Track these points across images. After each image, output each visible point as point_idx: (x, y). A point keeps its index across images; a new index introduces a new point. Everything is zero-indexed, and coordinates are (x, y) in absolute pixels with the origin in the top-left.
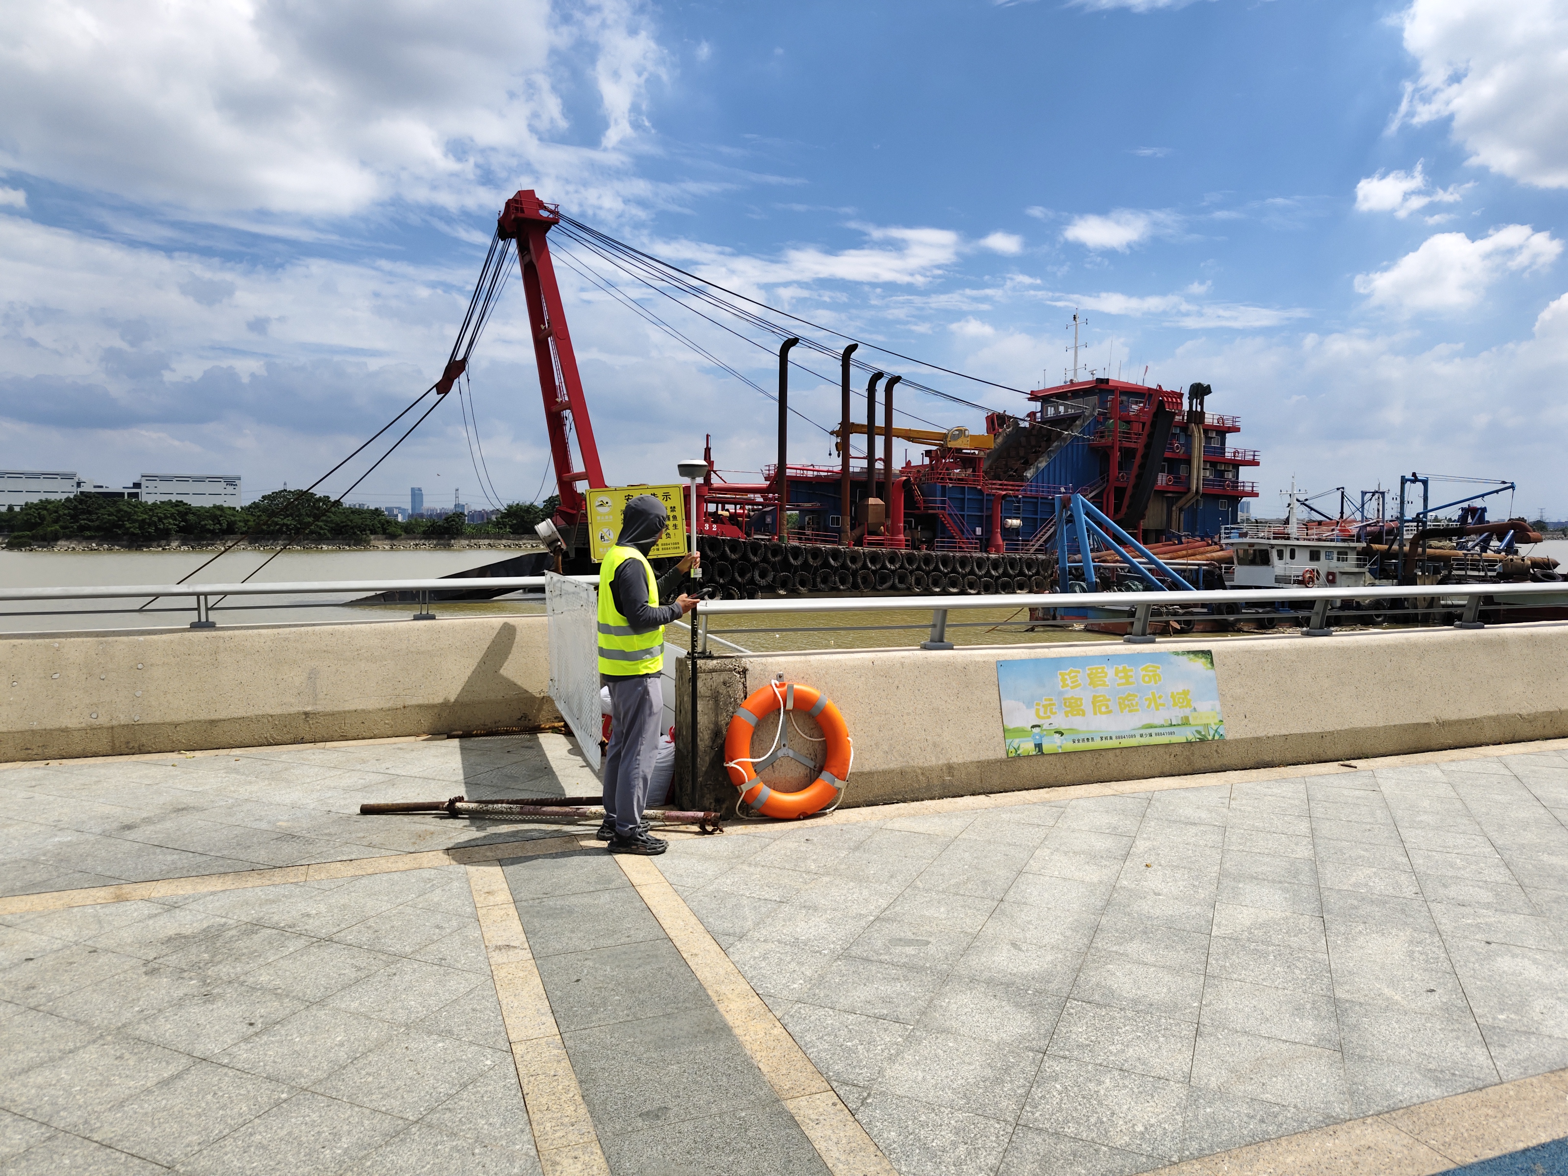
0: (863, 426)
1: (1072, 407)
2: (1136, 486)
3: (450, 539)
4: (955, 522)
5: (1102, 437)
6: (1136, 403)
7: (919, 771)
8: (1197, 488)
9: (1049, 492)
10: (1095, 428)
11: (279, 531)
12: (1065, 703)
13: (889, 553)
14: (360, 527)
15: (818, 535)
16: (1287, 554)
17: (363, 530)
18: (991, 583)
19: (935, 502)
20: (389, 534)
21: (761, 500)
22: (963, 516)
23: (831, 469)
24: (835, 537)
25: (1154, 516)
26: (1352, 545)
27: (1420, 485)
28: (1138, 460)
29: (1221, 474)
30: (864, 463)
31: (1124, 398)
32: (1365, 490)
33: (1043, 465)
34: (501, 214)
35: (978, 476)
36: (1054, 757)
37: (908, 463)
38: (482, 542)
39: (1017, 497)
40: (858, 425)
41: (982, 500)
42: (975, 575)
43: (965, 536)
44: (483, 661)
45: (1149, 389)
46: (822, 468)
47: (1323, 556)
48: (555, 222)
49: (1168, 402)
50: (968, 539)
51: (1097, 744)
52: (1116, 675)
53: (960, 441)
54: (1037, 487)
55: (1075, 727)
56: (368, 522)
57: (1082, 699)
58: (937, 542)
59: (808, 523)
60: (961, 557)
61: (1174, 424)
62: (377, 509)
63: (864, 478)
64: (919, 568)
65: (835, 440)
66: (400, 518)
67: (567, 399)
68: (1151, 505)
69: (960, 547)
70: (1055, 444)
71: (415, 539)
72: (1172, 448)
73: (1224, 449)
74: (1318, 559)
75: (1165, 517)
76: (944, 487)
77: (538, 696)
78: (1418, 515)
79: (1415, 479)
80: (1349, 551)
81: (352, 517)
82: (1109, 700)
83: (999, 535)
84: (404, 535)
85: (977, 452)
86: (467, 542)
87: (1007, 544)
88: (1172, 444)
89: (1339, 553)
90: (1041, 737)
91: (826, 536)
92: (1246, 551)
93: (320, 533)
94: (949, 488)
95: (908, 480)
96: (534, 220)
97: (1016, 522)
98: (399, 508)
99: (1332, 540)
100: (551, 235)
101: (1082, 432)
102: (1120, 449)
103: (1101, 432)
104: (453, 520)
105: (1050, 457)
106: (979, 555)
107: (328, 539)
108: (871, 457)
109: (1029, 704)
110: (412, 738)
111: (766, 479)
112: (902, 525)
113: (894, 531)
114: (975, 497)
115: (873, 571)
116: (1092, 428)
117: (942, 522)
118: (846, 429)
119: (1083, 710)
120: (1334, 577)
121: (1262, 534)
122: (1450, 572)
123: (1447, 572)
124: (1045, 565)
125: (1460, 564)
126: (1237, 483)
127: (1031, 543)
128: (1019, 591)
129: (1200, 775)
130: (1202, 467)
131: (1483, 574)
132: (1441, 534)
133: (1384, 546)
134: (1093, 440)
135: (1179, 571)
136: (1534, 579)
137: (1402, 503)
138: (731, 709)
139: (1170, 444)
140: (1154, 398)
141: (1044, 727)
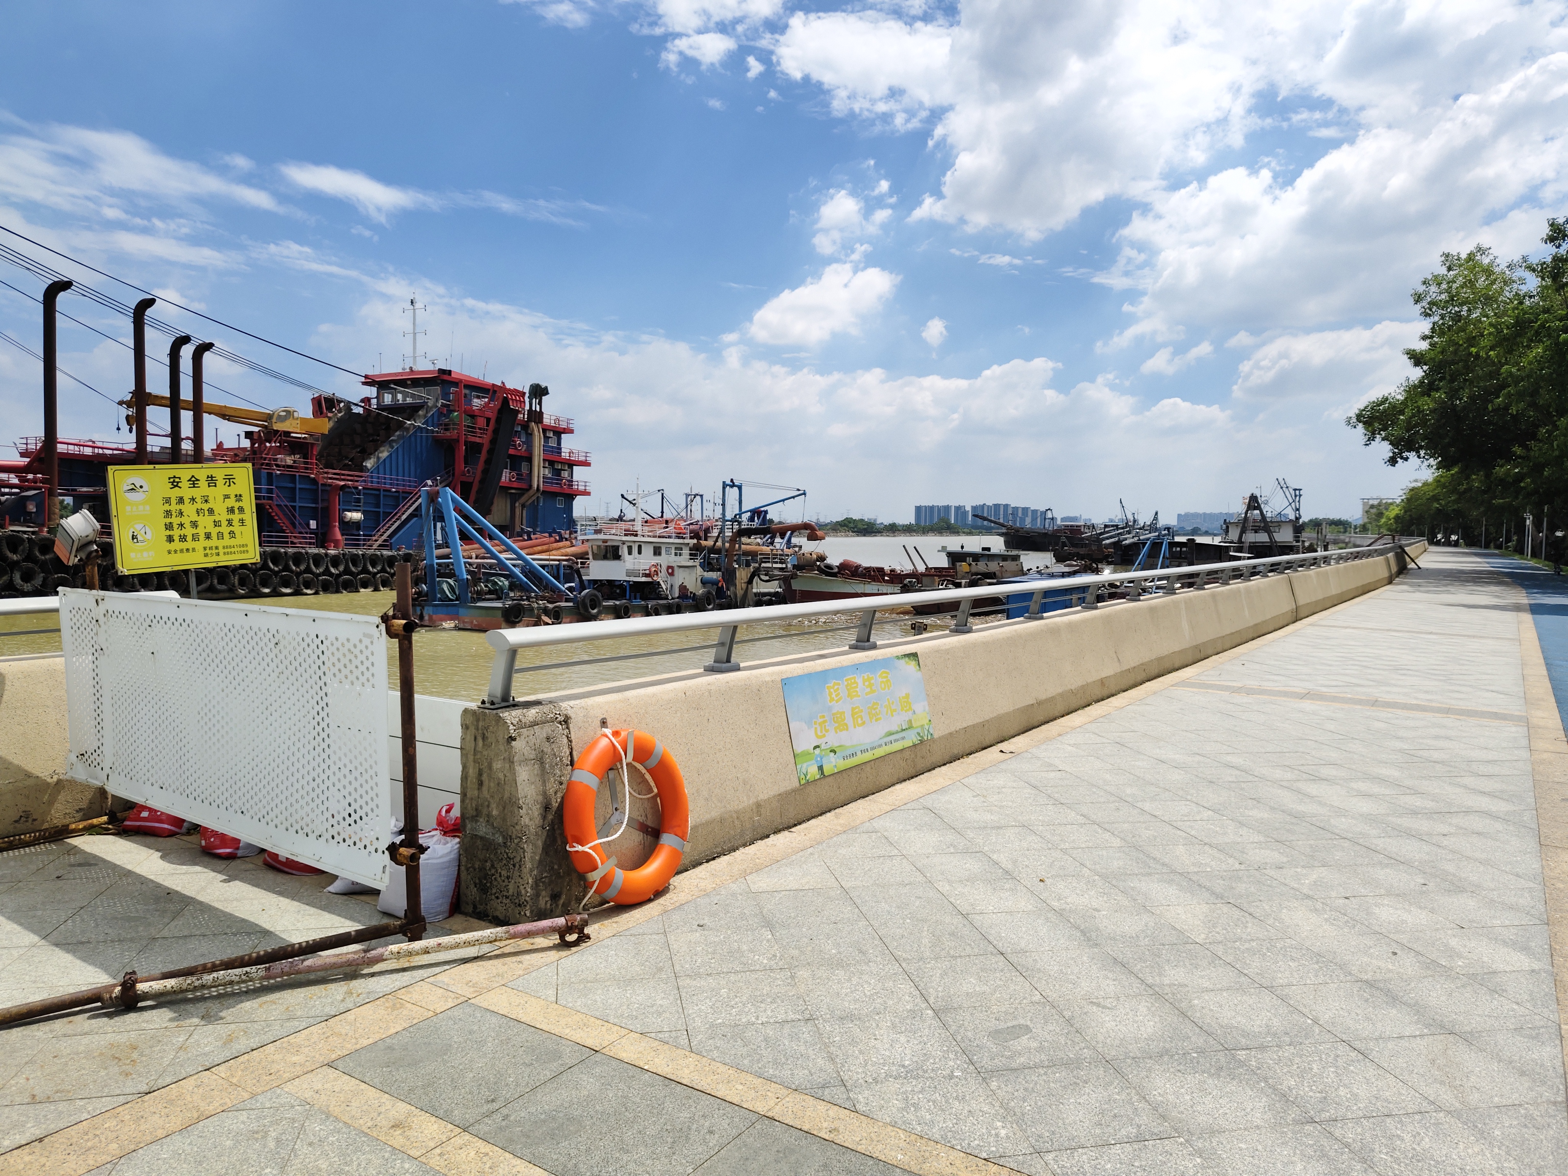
0: (163, 398)
1: (413, 396)
2: (482, 481)
4: (285, 515)
5: (446, 430)
6: (478, 397)
7: (735, 816)
8: (538, 485)
9: (391, 484)
10: (439, 421)
12: (834, 719)
16: (635, 550)
18: (331, 582)
19: (259, 490)
21: (18, 481)
22: (294, 507)
23: (120, 447)
25: (501, 509)
26: (685, 541)
27: (736, 489)
28: (483, 456)
29: (557, 473)
30: (167, 442)
31: (467, 392)
32: (688, 492)
33: (384, 454)
35: (310, 463)
37: (220, 446)
39: (356, 488)
40: (157, 396)
41: (315, 489)
42: (312, 573)
43: (297, 530)
45: (492, 385)
46: (106, 445)
47: (663, 551)
49: (512, 399)
50: (301, 533)
52: (864, 684)
53: (287, 423)
54: (378, 478)
55: (843, 743)
57: (844, 713)
58: (264, 537)
60: (295, 553)
61: (516, 422)
65: (124, 411)
68: (496, 499)
69: (292, 543)
70: (398, 433)
72: (515, 445)
73: (560, 449)
74: (660, 554)
75: (509, 514)
76: (270, 475)
78: (735, 516)
79: (733, 485)
80: (683, 547)
82: (862, 711)
83: (337, 529)
85: (307, 436)
87: (346, 539)
88: (515, 442)
89: (675, 549)
90: (821, 758)
92: (599, 547)
94: (277, 475)
97: (356, 516)
99: (670, 537)
101: (426, 423)
102: (466, 443)
103: (446, 425)
105: (392, 447)
106: (314, 551)
108: (175, 434)
109: (809, 724)
111: (24, 455)
114: (308, 487)
116: (435, 420)
117: (269, 514)
118: (140, 399)
119: (846, 725)
120: (673, 571)
121: (613, 531)
122: (760, 565)
123: (757, 565)
124: (391, 561)
125: (766, 558)
126: (572, 481)
127: (374, 538)
128: (362, 590)
129: (922, 776)
130: (542, 465)
131: (784, 566)
132: (749, 532)
133: (710, 543)
134: (437, 432)
135: (543, 567)
136: (819, 569)
137: (723, 505)
138: (558, 772)
139: (513, 441)
140: (498, 394)
141: (823, 747)
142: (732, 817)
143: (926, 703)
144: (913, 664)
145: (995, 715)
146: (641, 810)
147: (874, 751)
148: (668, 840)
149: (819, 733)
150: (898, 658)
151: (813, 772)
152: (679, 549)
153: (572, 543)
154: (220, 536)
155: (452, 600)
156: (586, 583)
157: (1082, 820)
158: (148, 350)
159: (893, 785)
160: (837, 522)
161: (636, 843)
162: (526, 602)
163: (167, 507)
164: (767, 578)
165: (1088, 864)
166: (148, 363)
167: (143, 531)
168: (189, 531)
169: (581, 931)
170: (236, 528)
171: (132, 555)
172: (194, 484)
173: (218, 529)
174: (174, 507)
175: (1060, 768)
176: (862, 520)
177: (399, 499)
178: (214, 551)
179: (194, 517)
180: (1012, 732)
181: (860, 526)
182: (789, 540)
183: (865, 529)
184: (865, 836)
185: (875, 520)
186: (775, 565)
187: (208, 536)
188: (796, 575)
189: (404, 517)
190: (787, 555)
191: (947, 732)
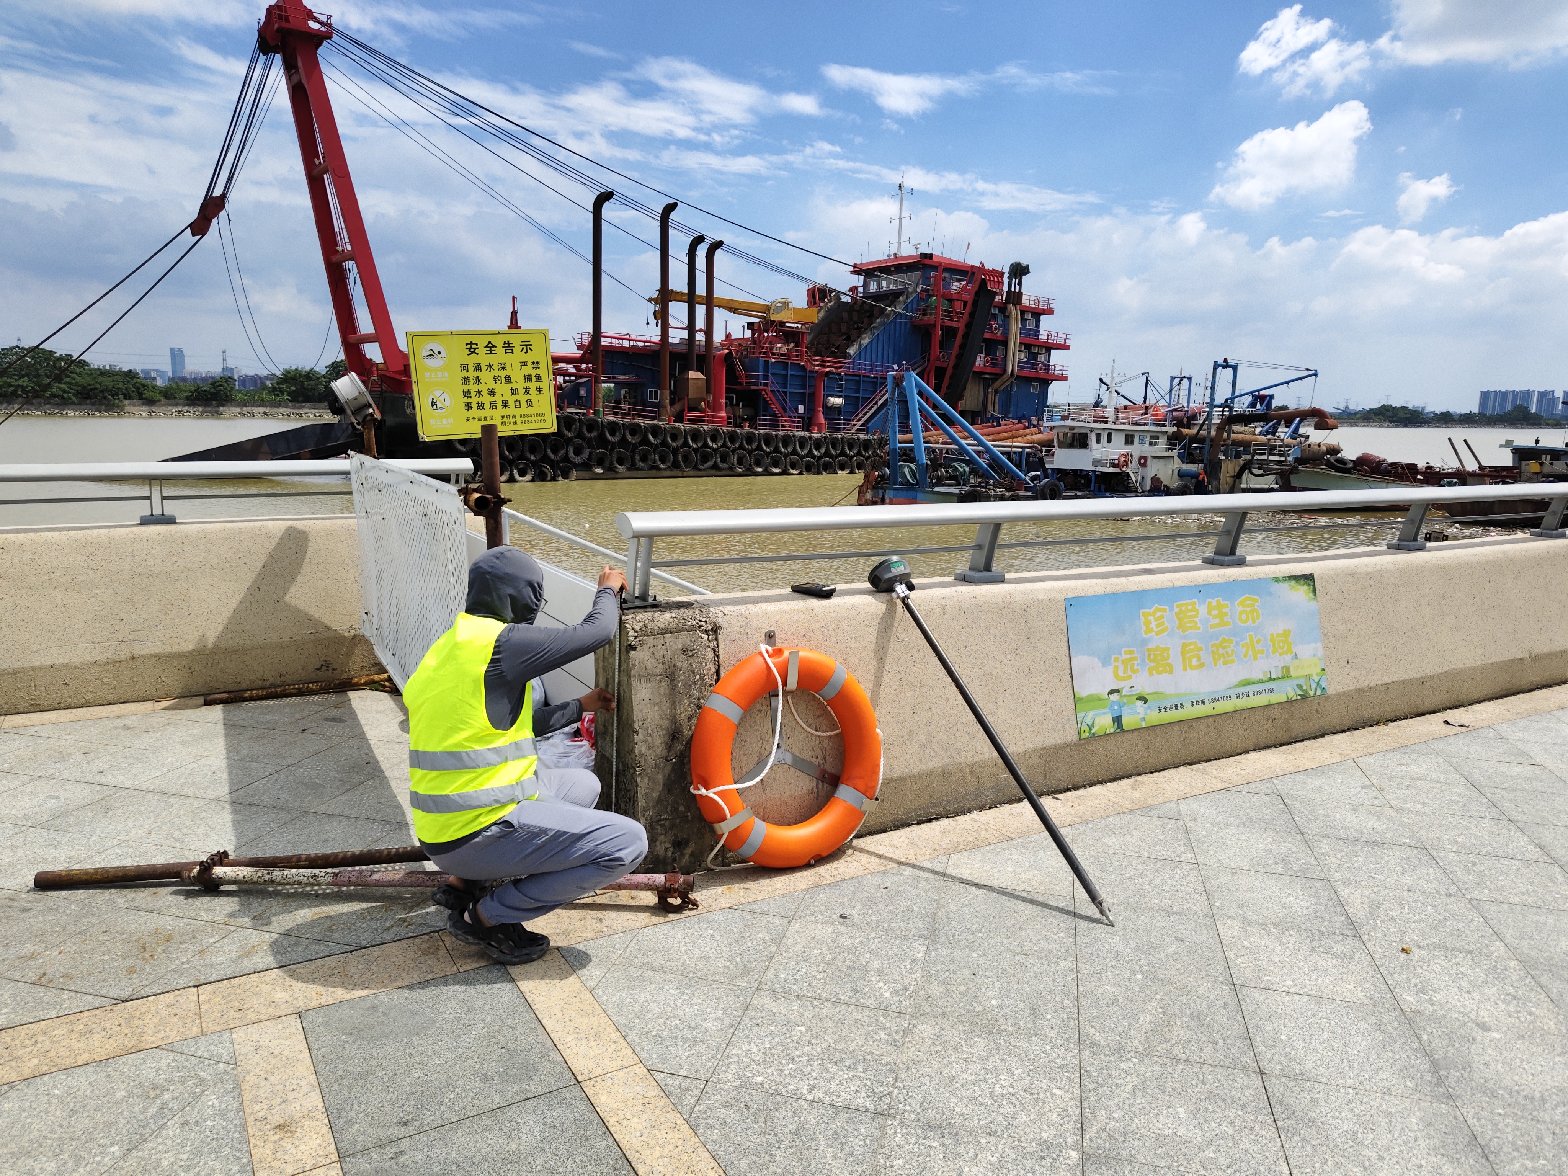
0: (683, 294)
1: (895, 282)
2: (956, 367)
3: (218, 406)
4: (778, 400)
5: (924, 315)
6: (958, 280)
7: (967, 770)
8: (1012, 370)
9: (871, 370)
10: (918, 306)
11: (14, 394)
12: (1149, 655)
13: (711, 430)
14: (111, 391)
15: (635, 410)
16: (1104, 438)
17: (114, 395)
18: (813, 463)
19: (757, 377)
20: (145, 399)
21: (573, 370)
22: (785, 393)
23: (649, 339)
24: (655, 412)
25: (972, 397)
26: (1164, 429)
27: (1230, 370)
28: (959, 340)
29: (1034, 357)
30: (684, 334)
31: (947, 275)
32: (1174, 375)
33: (865, 341)
34: (262, 24)
35: (801, 351)
36: (1135, 733)
37: (728, 336)
38: (255, 410)
39: (839, 374)
40: (678, 293)
41: (805, 377)
42: (798, 455)
43: (787, 414)
44: (256, 587)
45: (972, 266)
46: (639, 338)
47: (1136, 440)
48: (328, 36)
49: (990, 280)
50: (790, 417)
51: (1188, 712)
52: (1209, 613)
53: (783, 313)
54: (859, 364)
55: (1160, 690)
56: (121, 385)
57: (1168, 649)
58: (760, 420)
59: (625, 397)
60: (784, 436)
61: (994, 304)
62: (130, 371)
63: (683, 349)
64: (741, 447)
66: (159, 382)
67: (349, 248)
68: (969, 386)
69: (783, 426)
70: (879, 320)
71: (177, 405)
72: (991, 329)
73: (1039, 331)
74: (1132, 443)
75: (981, 399)
76: (766, 362)
77: (346, 634)
78: (1226, 400)
79: (1226, 365)
80: (1160, 435)
81: (100, 379)
82: (1201, 649)
83: (821, 414)
84: (164, 401)
85: (800, 326)
86: (239, 410)
87: (829, 423)
88: (991, 325)
89: (1151, 437)
90: (1121, 707)
91: (643, 411)
92: (1066, 434)
93: (63, 397)
94: (772, 363)
95: (730, 354)
96: (301, 32)
97: (838, 401)
98: (157, 371)
99: (1145, 424)
100: (324, 52)
101: (905, 309)
102: (942, 328)
103: (924, 310)
104: (221, 385)
105: (873, 334)
106: (800, 434)
107: (73, 403)
108: (691, 327)
109: (1106, 661)
110: (148, 705)
111: (579, 348)
112: (723, 401)
113: (715, 407)
114: (798, 373)
115: (694, 449)
116: (915, 306)
117: (765, 398)
118: (665, 296)
119: (1170, 665)
120: (1146, 461)
121: (1083, 418)
122: (1253, 457)
123: (1249, 457)
124: (867, 445)
125: (1261, 449)
126: (1049, 366)
127: (853, 423)
128: (840, 472)
129: (1298, 745)
130: (1018, 349)
131: (1283, 459)
132: (1245, 419)
133: (1194, 431)
134: (916, 318)
135: (1003, 453)
136: (1329, 464)
137: (1213, 388)
138: (696, 693)
139: (989, 324)
140: (976, 276)
141: (1124, 692)
142: (961, 770)
143: (1319, 645)
144: (1302, 592)
145: (1446, 669)
146: (818, 750)
147: (1214, 705)
148: (846, 793)
149: (1121, 673)
150: (1277, 580)
151: (1104, 723)
152: (1155, 437)
153: (1040, 429)
154: (517, 404)
155: (913, 485)
156: (1050, 472)
157: (1534, 853)
158: (671, 251)
159: (1248, 752)
160: (1371, 410)
161: (805, 790)
162: (983, 490)
163: (464, 374)
164: (1261, 472)
165: (1508, 935)
166: (672, 262)
167: (442, 398)
168: (486, 399)
169: (684, 895)
170: (534, 396)
171: (432, 421)
172: (491, 350)
173: (515, 397)
174: (472, 374)
175: (1537, 760)
176: (1404, 408)
177: (878, 384)
178: (511, 420)
179: (492, 386)
180: (1477, 696)
181: (1401, 415)
182: (1296, 431)
183: (1407, 419)
184: (1157, 822)
185: (1423, 409)
186: (1271, 458)
187: (505, 404)
188: (1297, 469)
189: (881, 402)
190: (1289, 447)
191: (1352, 687)
